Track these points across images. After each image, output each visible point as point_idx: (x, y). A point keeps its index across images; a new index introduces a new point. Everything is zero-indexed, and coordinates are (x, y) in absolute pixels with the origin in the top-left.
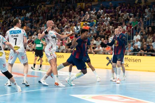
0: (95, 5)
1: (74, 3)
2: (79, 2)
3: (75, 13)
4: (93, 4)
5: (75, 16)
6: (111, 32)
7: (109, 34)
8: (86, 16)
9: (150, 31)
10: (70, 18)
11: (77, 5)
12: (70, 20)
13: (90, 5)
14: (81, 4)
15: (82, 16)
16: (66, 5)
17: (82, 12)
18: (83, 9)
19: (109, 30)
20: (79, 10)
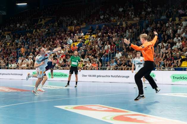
0: (83, 28)
1: (65, 27)
2: (69, 26)
3: (66, 35)
4: (82, 27)
5: (66, 38)
6: (97, 50)
7: (95, 52)
8: (75, 37)
9: (130, 49)
10: (62, 39)
11: (67, 28)
12: (62, 41)
13: (79, 28)
14: (71, 27)
15: (72, 37)
16: (58, 28)
17: (72, 34)
18: (73, 32)
19: (94, 49)
20: (69, 32)
